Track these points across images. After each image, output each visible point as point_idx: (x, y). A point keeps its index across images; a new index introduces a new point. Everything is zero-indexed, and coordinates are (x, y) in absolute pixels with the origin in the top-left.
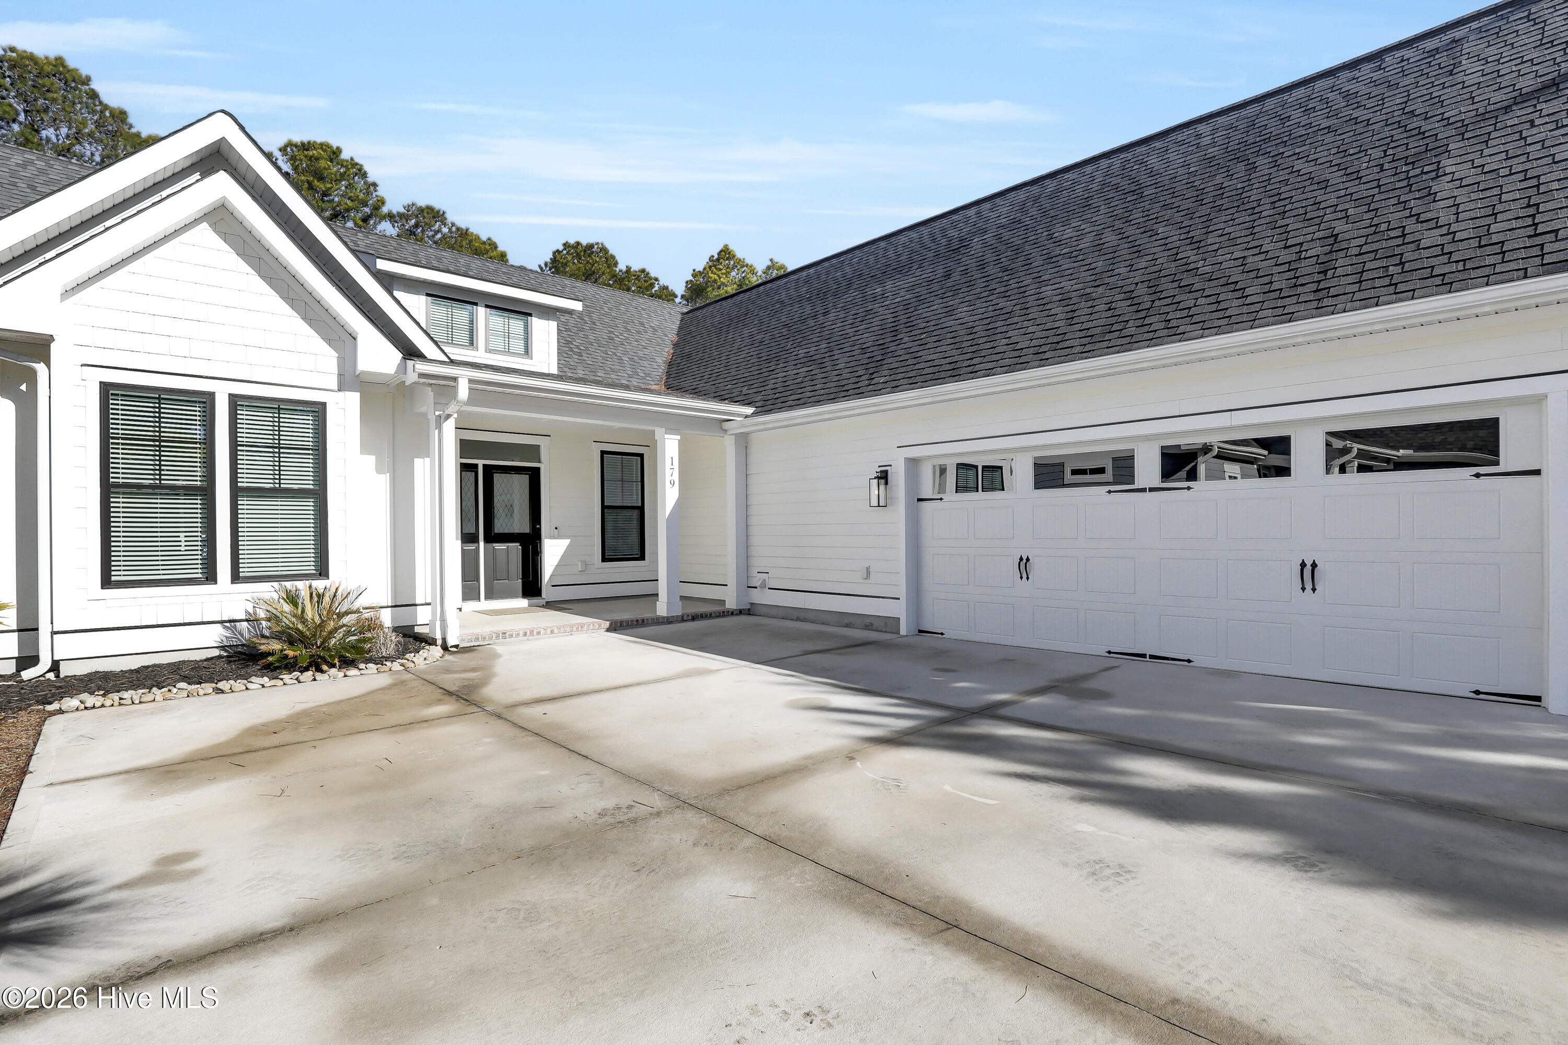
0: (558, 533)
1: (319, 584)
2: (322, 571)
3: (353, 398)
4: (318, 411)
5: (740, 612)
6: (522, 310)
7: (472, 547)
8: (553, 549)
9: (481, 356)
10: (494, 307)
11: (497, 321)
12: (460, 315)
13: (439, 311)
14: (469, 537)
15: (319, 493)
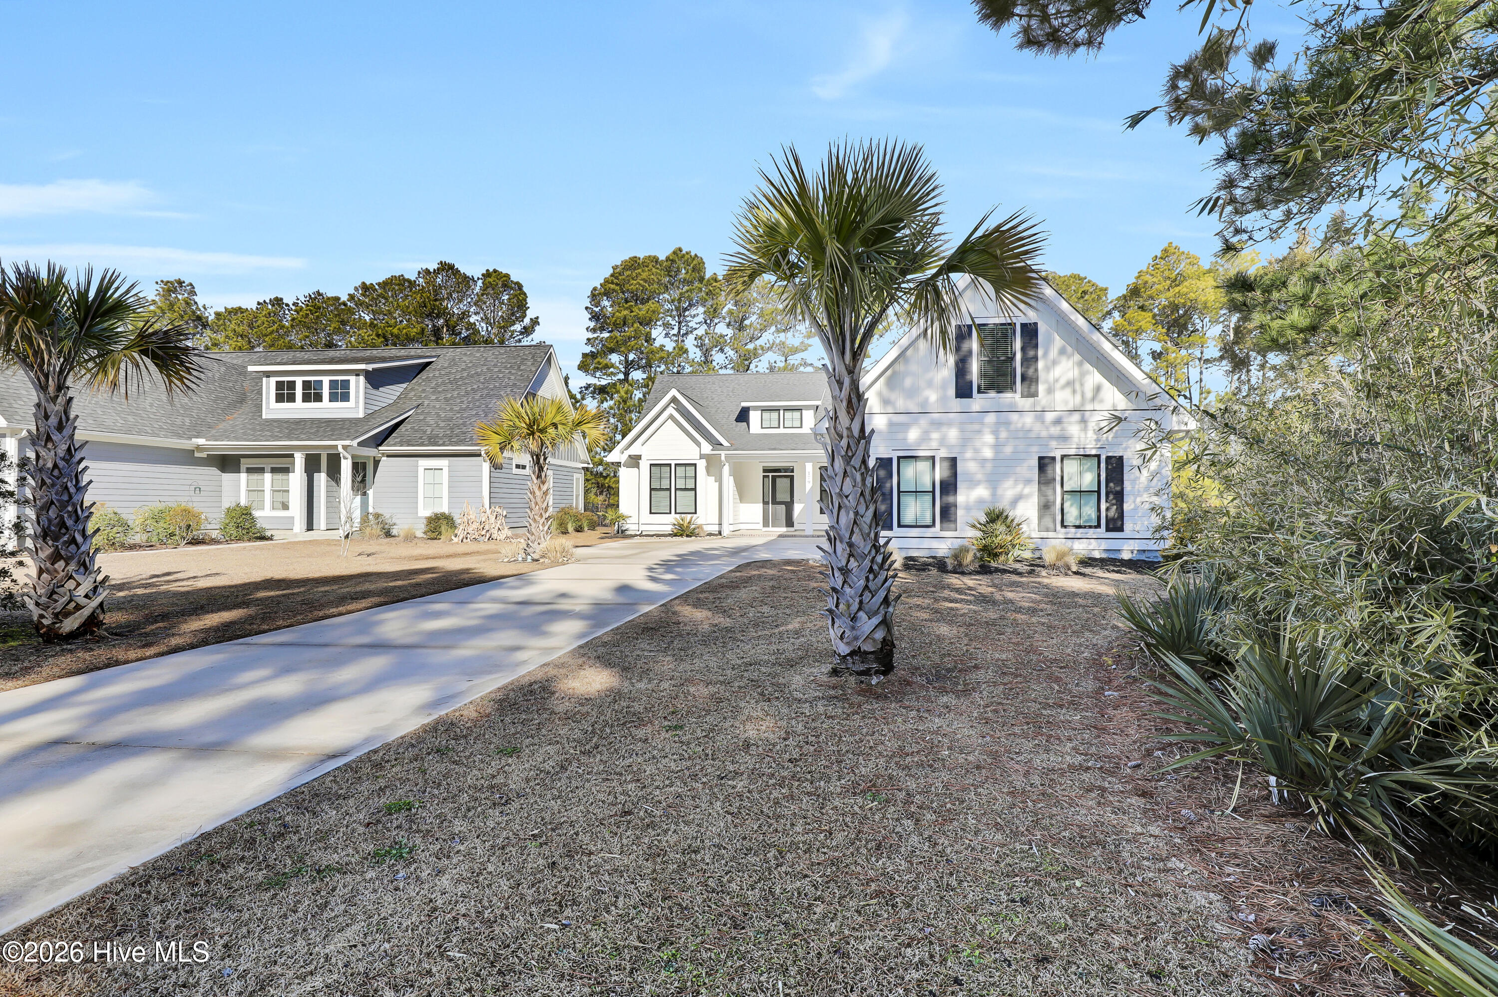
0: (800, 501)
1: (692, 515)
2: (696, 512)
3: (704, 461)
6: (799, 409)
7: (766, 506)
8: (798, 508)
9: (781, 430)
10: (787, 409)
11: (788, 415)
12: (775, 415)
13: (766, 415)
14: (765, 503)
15: (695, 489)
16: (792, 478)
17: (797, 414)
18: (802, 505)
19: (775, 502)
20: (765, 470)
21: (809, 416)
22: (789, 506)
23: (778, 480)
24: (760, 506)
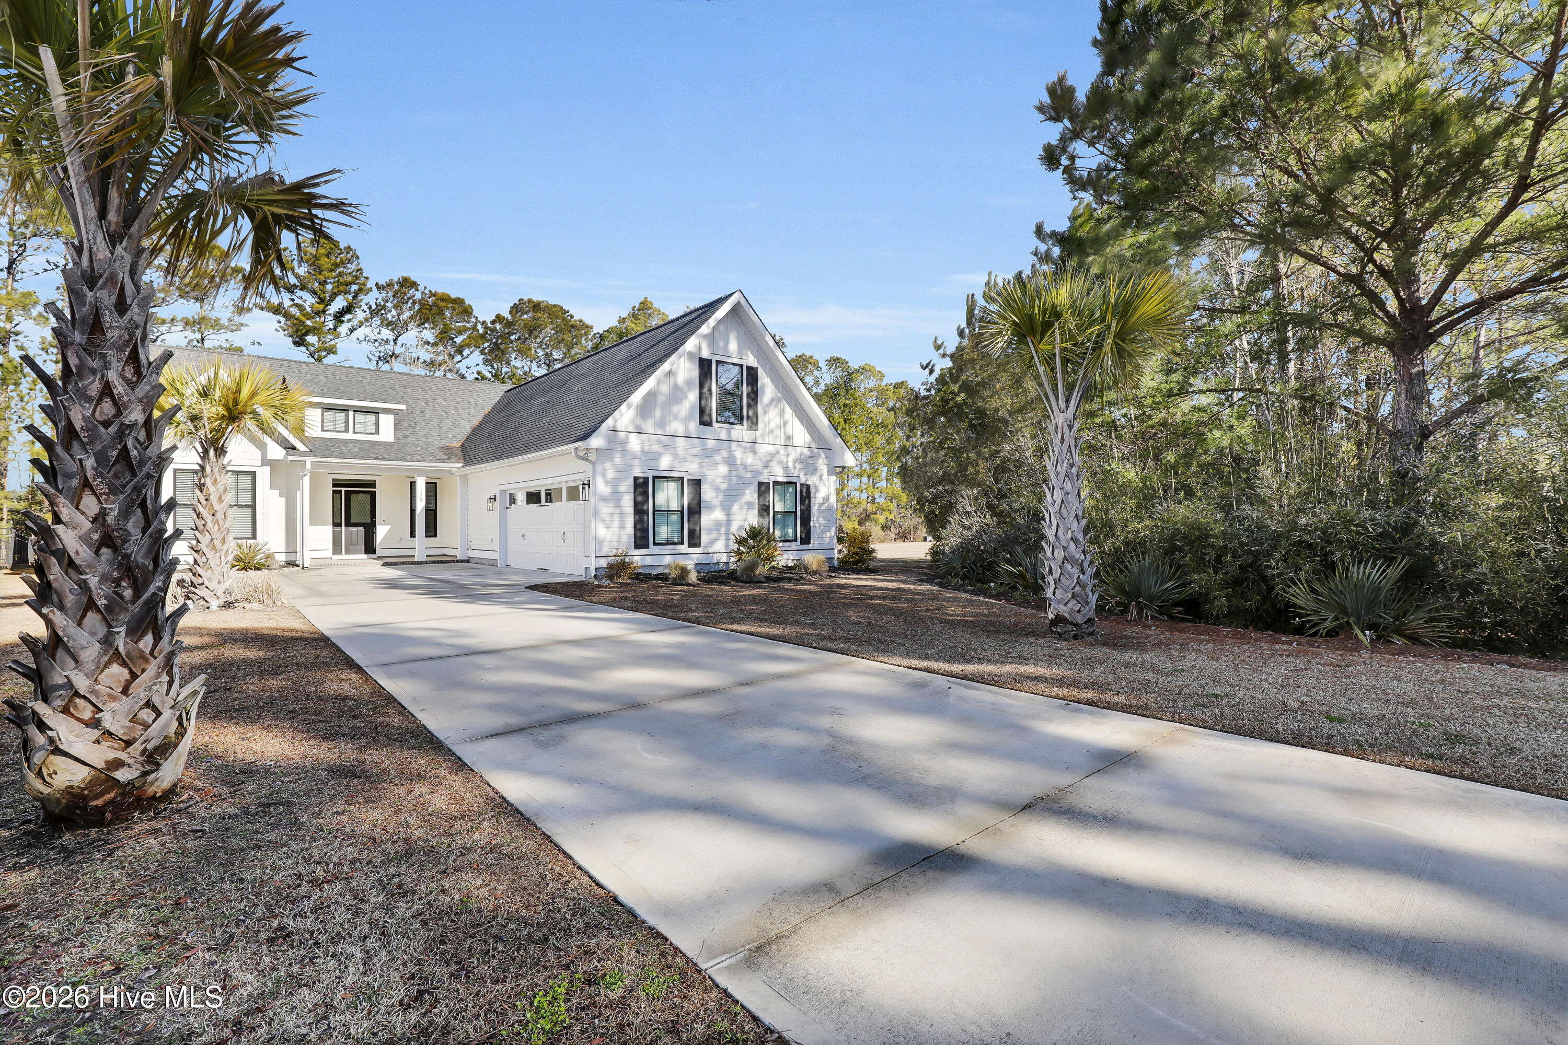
0: (385, 522)
1: (252, 541)
2: (254, 536)
3: (268, 469)
4: (253, 474)
5: (462, 561)
6: (375, 412)
7: (338, 529)
8: (381, 531)
9: (350, 436)
10: (358, 410)
11: (360, 417)
12: (340, 416)
13: (329, 415)
14: (336, 524)
15: (253, 507)
16: (373, 495)
17: (371, 418)
18: (388, 527)
19: (349, 524)
20: (337, 483)
21: (387, 421)
22: (370, 529)
23: (353, 497)
24: (330, 528)
